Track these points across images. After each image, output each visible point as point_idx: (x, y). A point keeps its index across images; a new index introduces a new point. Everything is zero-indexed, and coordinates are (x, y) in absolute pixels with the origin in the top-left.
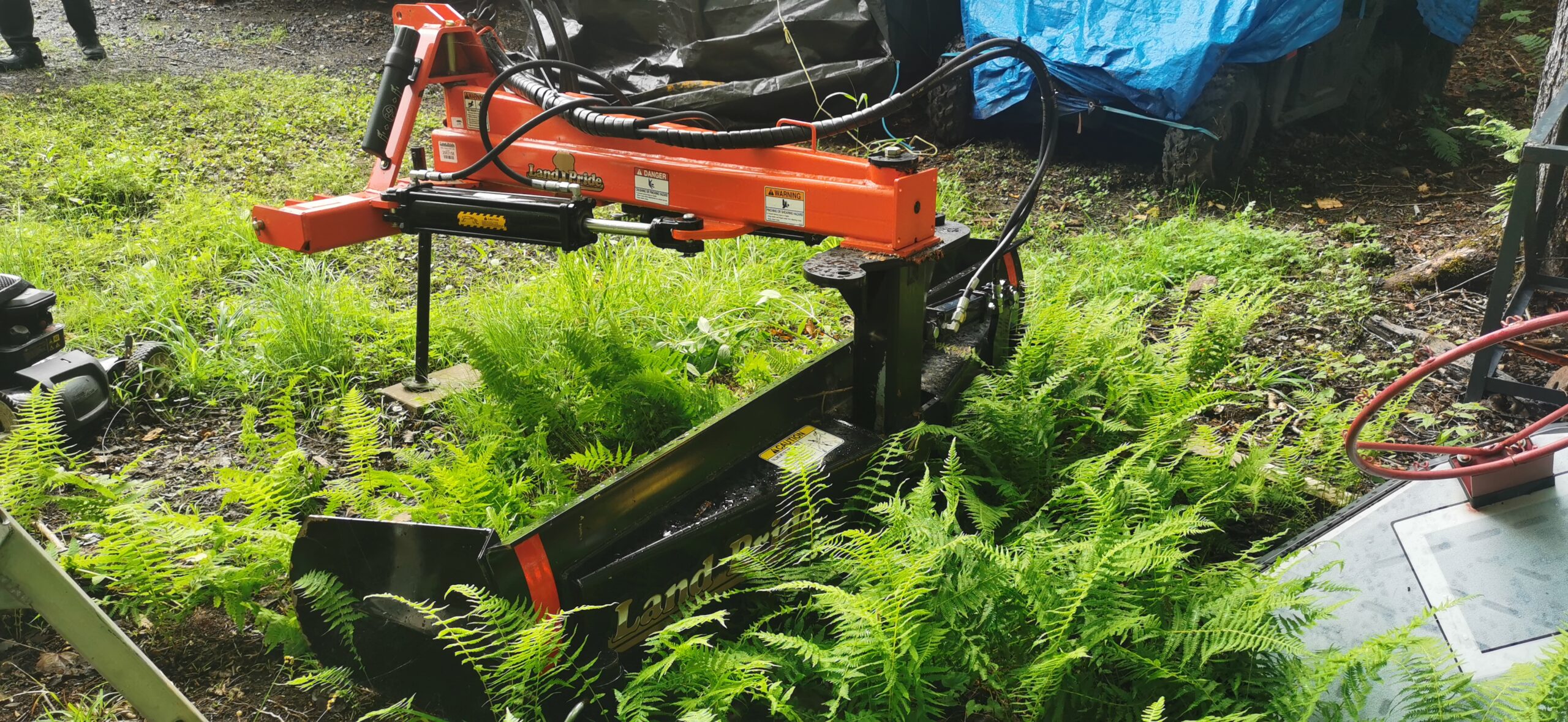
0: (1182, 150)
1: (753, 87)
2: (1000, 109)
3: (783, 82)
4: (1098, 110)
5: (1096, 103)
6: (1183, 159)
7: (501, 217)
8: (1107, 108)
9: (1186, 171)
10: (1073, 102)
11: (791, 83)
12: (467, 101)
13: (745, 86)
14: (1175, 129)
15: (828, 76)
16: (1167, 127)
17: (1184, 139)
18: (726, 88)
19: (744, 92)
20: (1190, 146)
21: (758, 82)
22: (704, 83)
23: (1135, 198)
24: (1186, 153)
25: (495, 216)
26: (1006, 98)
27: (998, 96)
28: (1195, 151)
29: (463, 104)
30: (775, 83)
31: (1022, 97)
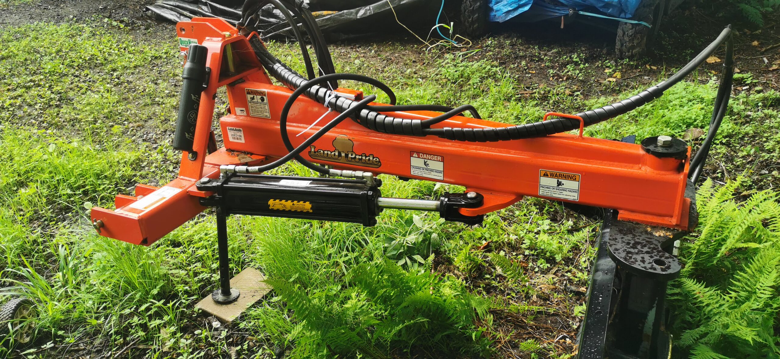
0: (631, 36)
1: (357, 13)
2: (511, 16)
3: (374, 8)
4: (576, 15)
5: (574, 9)
6: (631, 41)
7: (308, 203)
8: (581, 13)
9: (633, 47)
10: (559, 10)
11: (380, 9)
12: (249, 97)
13: (352, 13)
14: (626, 23)
15: (402, 3)
16: (619, 22)
17: (632, 29)
18: (341, 15)
19: (351, 17)
20: (636, 33)
21: (359, 10)
22: (325, 12)
23: (602, 66)
24: (632, 38)
25: (301, 202)
26: (516, 9)
27: (510, 9)
28: (639, 36)
29: (245, 99)
30: (370, 9)
31: (527, 8)
